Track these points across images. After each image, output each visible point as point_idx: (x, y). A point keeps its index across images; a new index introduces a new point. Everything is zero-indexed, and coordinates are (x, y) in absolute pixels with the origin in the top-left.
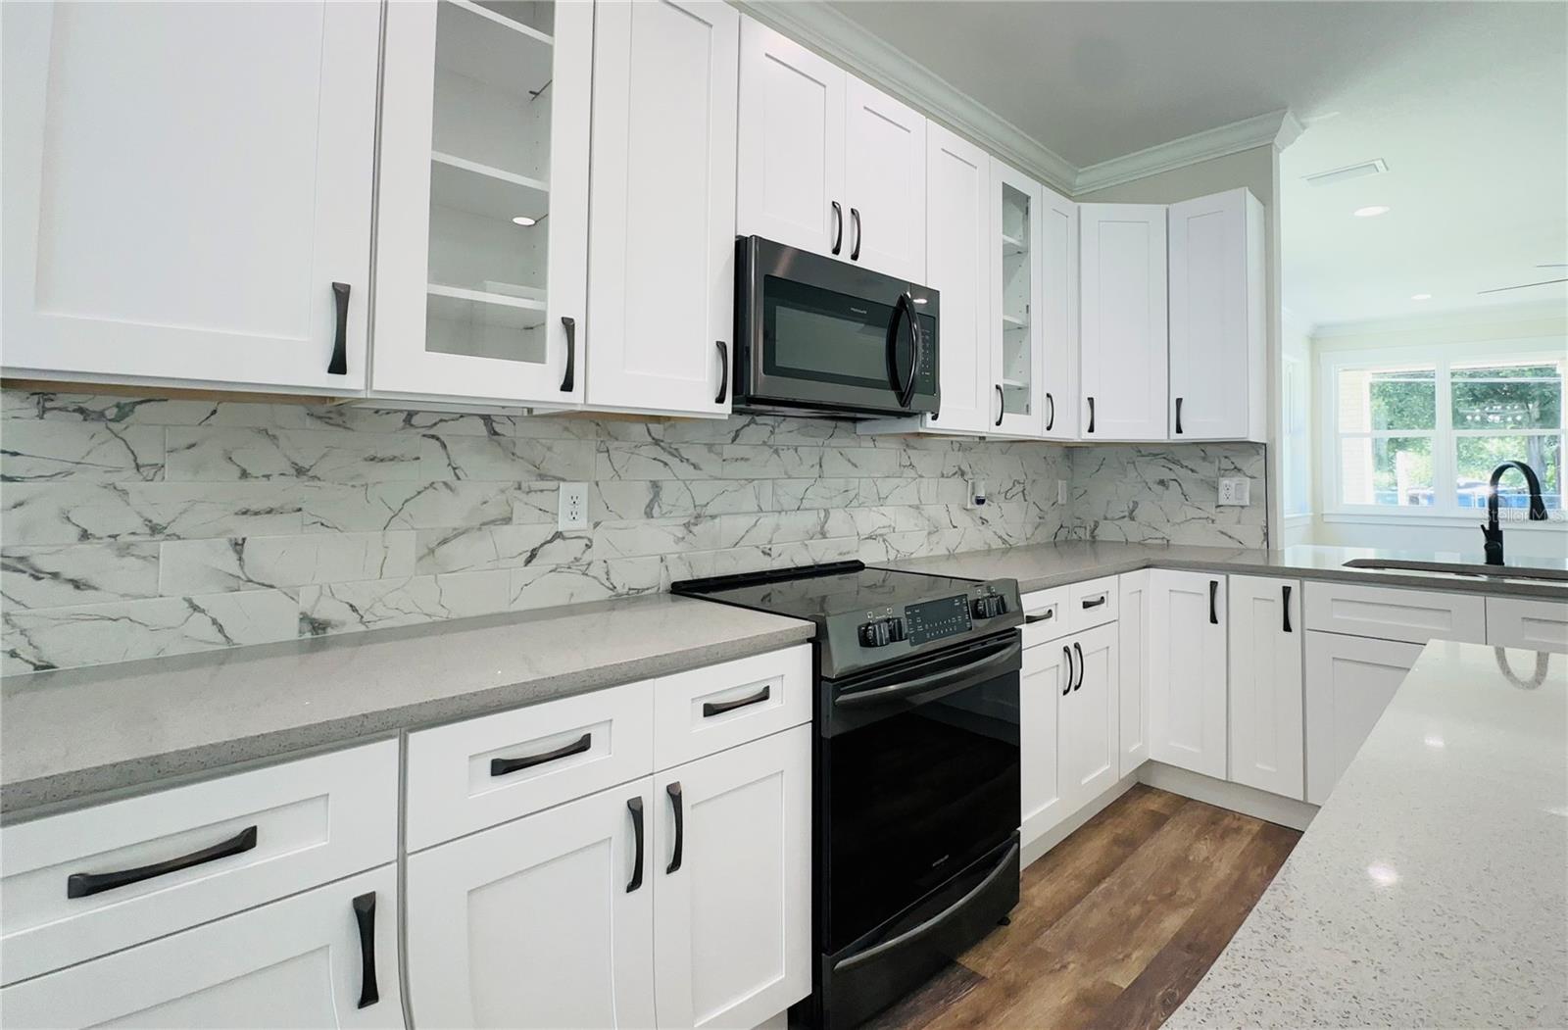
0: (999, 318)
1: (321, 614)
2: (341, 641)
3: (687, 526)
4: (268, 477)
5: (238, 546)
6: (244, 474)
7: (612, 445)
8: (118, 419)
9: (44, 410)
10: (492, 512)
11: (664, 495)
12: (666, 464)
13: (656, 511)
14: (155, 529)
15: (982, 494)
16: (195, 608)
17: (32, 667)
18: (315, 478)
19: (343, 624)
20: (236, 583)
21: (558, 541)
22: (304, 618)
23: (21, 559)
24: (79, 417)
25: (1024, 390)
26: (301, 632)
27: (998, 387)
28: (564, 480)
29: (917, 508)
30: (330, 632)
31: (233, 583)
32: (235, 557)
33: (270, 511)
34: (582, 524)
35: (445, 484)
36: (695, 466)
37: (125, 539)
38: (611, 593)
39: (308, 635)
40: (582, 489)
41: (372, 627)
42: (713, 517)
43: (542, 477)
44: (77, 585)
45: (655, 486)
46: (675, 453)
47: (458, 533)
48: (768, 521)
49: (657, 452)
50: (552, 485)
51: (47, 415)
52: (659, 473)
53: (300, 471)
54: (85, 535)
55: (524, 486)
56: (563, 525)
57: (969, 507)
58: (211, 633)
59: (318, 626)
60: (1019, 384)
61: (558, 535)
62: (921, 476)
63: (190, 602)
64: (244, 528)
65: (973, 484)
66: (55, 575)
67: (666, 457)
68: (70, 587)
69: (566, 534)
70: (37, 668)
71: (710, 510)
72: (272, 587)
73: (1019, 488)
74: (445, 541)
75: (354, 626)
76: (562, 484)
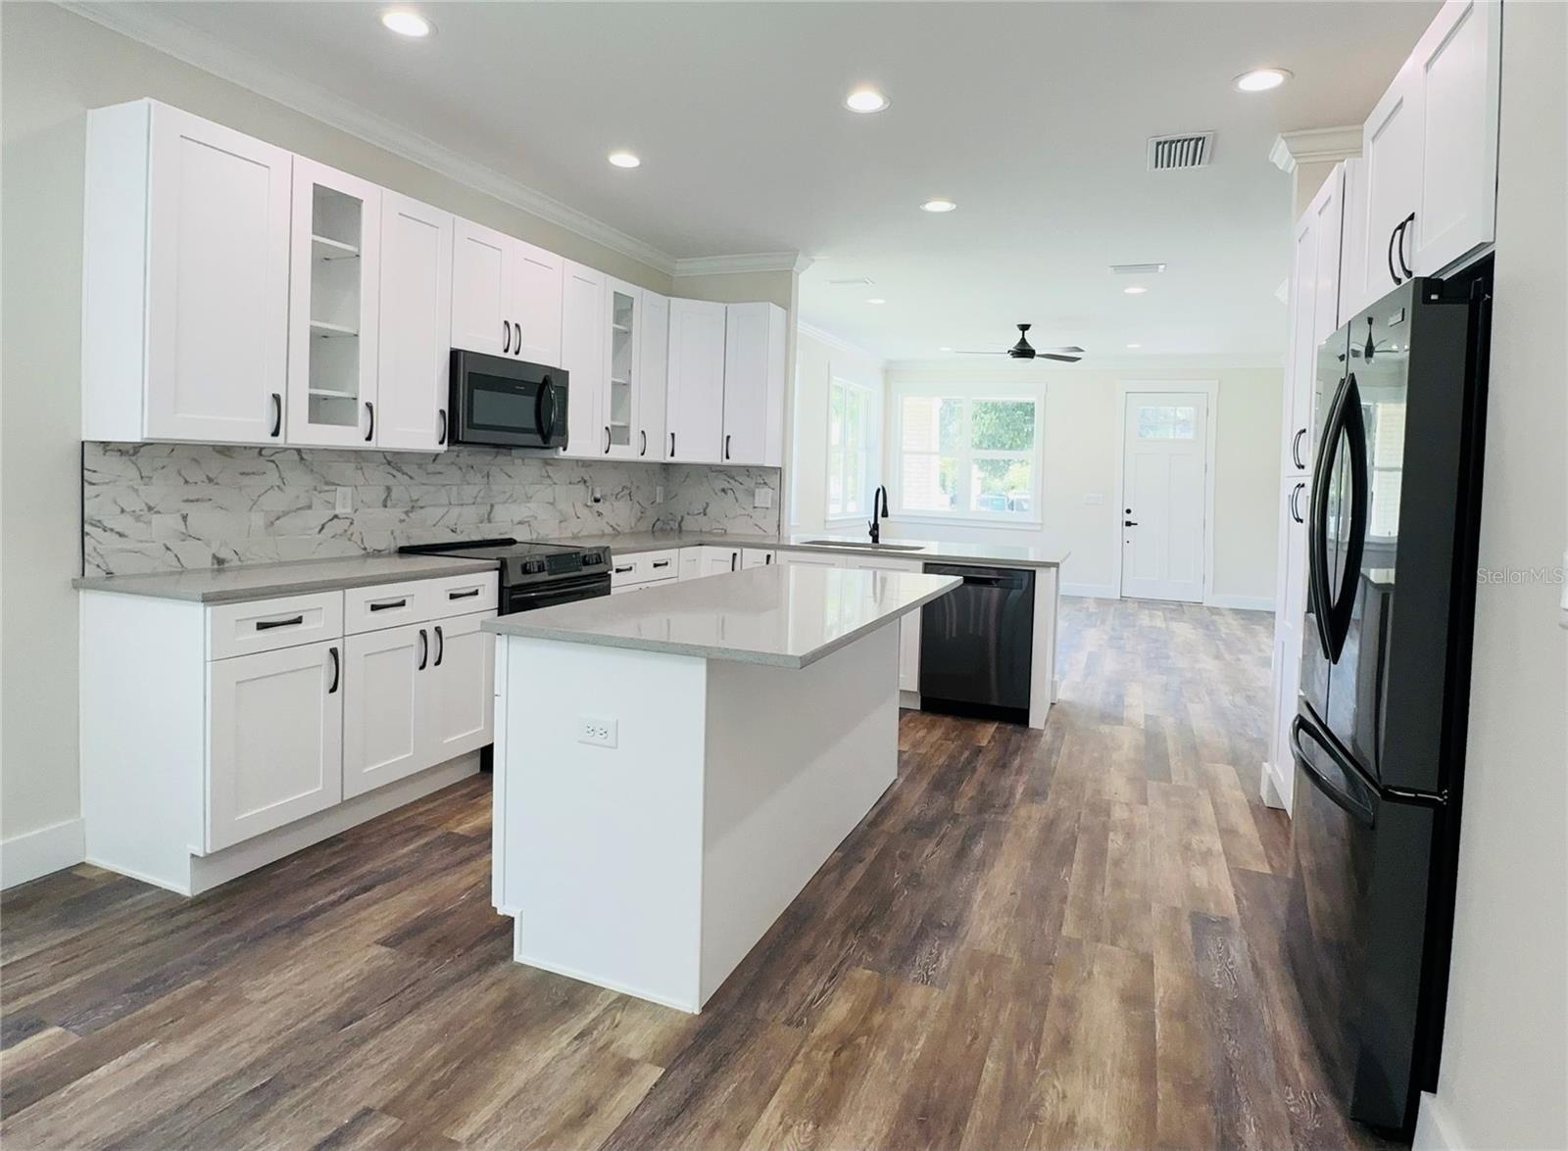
0: (609, 379)
1: (221, 555)
2: (230, 569)
3: (407, 513)
4: (196, 483)
5: (185, 518)
6: (186, 482)
7: (364, 464)
8: (133, 455)
9: (106, 451)
10: (302, 502)
11: (394, 495)
12: (394, 476)
13: (389, 504)
14: (150, 509)
15: (598, 496)
16: (168, 548)
17: (104, 573)
18: (217, 484)
19: (232, 560)
20: (186, 536)
21: (335, 520)
22: (214, 556)
23: (99, 521)
24: (119, 453)
25: (626, 428)
26: (213, 564)
27: (607, 428)
28: (338, 485)
29: (552, 504)
30: (226, 565)
31: (183, 537)
32: (183, 523)
33: (197, 500)
34: (349, 510)
35: (278, 487)
36: (411, 478)
37: (138, 513)
38: (363, 552)
39: (216, 566)
40: (349, 490)
41: (245, 563)
42: (422, 508)
43: (327, 483)
44: (121, 535)
45: (389, 489)
46: (399, 470)
47: (285, 514)
48: (455, 511)
49: (389, 469)
50: (334, 487)
51: (107, 454)
52: (391, 481)
53: (210, 480)
54: (123, 511)
55: (318, 489)
56: (338, 511)
57: (589, 504)
58: (175, 563)
59: (220, 561)
60: (623, 424)
61: (336, 517)
62: (555, 484)
63: (165, 545)
64: (187, 508)
65: (593, 489)
66: (112, 530)
67: (395, 472)
68: (117, 536)
69: (340, 516)
70: (107, 573)
71: (420, 504)
72: (199, 539)
73: (627, 492)
74: (278, 519)
75: (236, 562)
76: (339, 488)
